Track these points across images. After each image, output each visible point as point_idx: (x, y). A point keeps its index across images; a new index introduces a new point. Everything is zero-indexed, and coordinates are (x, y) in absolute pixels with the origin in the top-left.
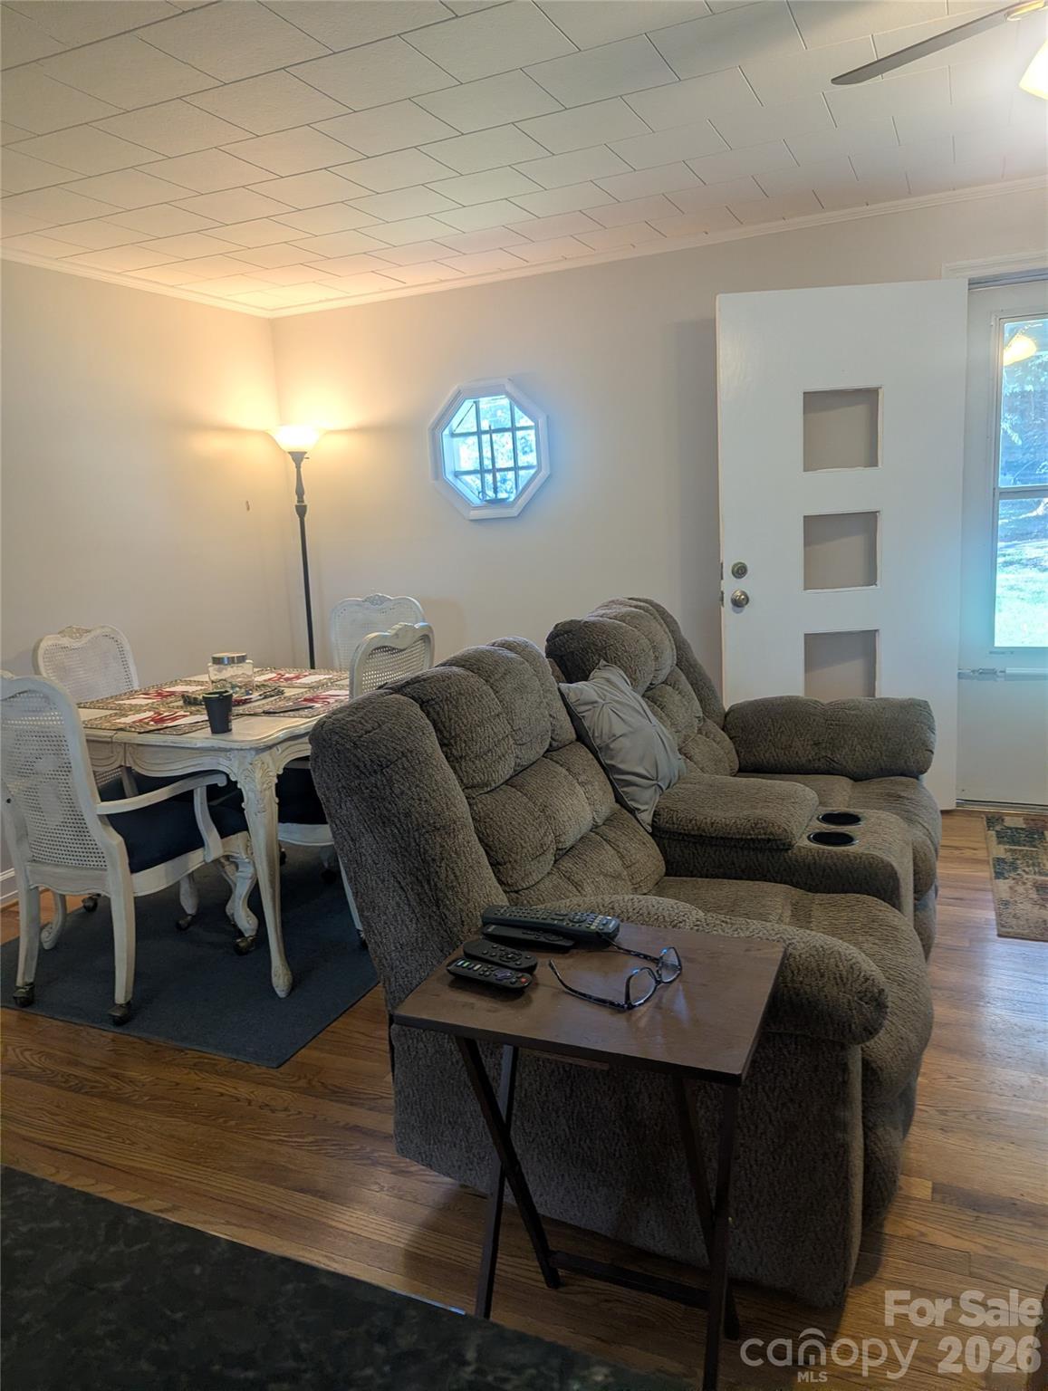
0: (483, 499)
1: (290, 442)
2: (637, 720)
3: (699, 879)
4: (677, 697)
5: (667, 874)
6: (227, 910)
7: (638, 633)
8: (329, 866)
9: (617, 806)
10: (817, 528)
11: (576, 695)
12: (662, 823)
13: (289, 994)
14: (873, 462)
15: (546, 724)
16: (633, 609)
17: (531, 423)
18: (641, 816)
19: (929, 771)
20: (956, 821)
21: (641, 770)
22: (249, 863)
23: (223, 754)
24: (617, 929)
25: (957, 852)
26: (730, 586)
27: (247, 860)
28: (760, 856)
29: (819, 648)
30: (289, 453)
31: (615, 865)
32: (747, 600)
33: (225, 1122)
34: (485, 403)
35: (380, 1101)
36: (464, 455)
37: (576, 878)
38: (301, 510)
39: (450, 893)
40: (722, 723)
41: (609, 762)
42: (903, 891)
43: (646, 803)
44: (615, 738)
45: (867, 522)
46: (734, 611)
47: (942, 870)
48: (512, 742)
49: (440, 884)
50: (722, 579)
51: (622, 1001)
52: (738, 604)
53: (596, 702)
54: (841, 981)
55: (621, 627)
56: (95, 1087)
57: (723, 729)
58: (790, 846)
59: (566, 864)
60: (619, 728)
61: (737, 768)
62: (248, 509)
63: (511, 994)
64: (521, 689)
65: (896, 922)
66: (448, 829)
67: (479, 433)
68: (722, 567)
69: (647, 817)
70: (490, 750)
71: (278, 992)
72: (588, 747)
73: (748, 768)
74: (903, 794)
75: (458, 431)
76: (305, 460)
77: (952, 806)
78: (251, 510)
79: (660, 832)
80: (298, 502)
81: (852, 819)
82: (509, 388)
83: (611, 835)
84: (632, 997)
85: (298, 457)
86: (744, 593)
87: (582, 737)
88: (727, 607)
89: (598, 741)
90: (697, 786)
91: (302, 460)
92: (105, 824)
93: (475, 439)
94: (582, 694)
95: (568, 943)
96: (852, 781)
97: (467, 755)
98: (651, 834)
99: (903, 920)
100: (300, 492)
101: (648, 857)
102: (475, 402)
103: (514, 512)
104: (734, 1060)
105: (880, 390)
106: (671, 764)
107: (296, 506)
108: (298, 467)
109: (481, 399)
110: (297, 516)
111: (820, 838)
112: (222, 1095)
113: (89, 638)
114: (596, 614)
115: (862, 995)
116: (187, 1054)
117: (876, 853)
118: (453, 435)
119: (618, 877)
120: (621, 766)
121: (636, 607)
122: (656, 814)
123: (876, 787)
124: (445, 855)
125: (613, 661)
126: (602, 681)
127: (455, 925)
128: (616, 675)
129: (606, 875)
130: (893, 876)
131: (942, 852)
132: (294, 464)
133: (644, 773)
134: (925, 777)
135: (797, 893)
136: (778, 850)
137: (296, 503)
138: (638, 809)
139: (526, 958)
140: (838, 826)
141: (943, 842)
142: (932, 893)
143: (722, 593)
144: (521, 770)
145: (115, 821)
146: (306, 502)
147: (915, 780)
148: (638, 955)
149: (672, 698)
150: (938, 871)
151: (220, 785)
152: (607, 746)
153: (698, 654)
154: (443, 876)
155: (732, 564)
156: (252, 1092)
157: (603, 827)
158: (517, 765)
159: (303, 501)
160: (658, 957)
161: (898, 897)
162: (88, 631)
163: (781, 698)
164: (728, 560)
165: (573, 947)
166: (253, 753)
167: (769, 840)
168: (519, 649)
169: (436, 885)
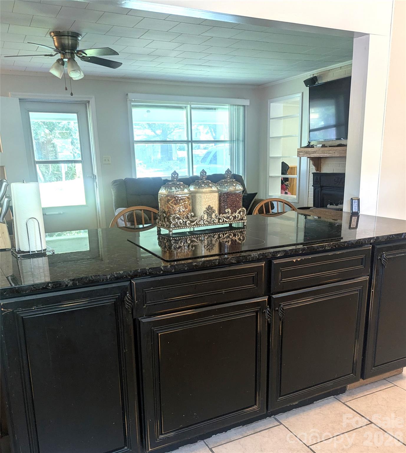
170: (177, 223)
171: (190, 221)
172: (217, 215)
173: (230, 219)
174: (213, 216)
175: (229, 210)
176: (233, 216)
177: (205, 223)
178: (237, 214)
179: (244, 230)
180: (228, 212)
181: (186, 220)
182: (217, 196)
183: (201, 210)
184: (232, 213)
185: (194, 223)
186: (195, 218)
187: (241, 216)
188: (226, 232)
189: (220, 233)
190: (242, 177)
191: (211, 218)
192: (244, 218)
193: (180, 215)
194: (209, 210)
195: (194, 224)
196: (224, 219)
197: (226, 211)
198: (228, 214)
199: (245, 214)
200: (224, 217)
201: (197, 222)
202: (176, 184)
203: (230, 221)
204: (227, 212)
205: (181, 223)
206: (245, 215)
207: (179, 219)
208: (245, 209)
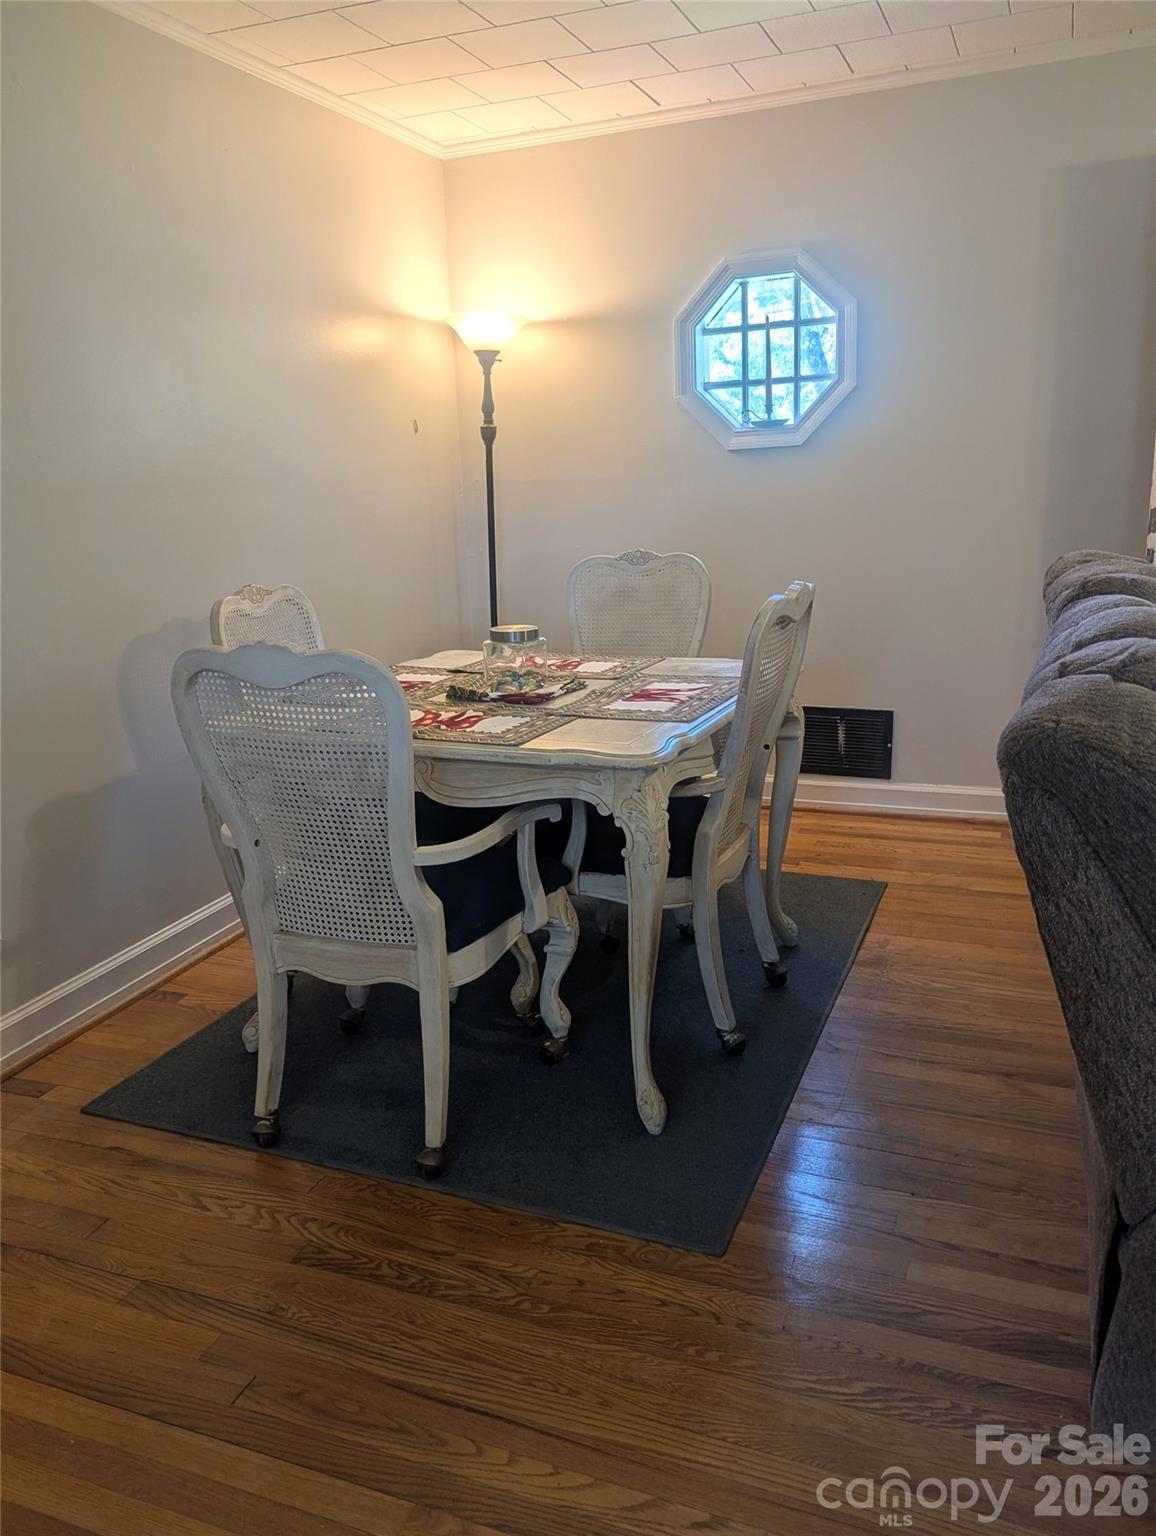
0: (746, 421)
1: (475, 336)
6: (513, 998)
8: (608, 930)
13: (665, 1129)
17: (830, 313)
22: (570, 933)
23: (588, 775)
27: (568, 929)
30: (475, 352)
33: (700, 1354)
34: (756, 285)
35: (923, 1318)
36: (718, 359)
38: (489, 435)
50: (1150, 531)
56: (454, 1287)
62: (416, 431)
67: (745, 328)
68: (1152, 515)
71: (648, 1128)
75: (711, 326)
76: (496, 362)
78: (418, 434)
80: (485, 422)
82: (803, 261)
85: (487, 358)
91: (493, 363)
92: (421, 881)
93: (738, 336)
100: (488, 409)
102: (741, 284)
103: (798, 439)
107: (482, 428)
108: (487, 374)
109: (750, 279)
110: (483, 442)
112: (664, 1303)
113: (271, 602)
116: (564, 1230)
118: (706, 332)
132: (482, 370)
137: (482, 424)
145: (434, 877)
146: (495, 424)
151: (552, 820)
156: (710, 1299)
159: (491, 422)
162: (269, 593)
166: (642, 774)
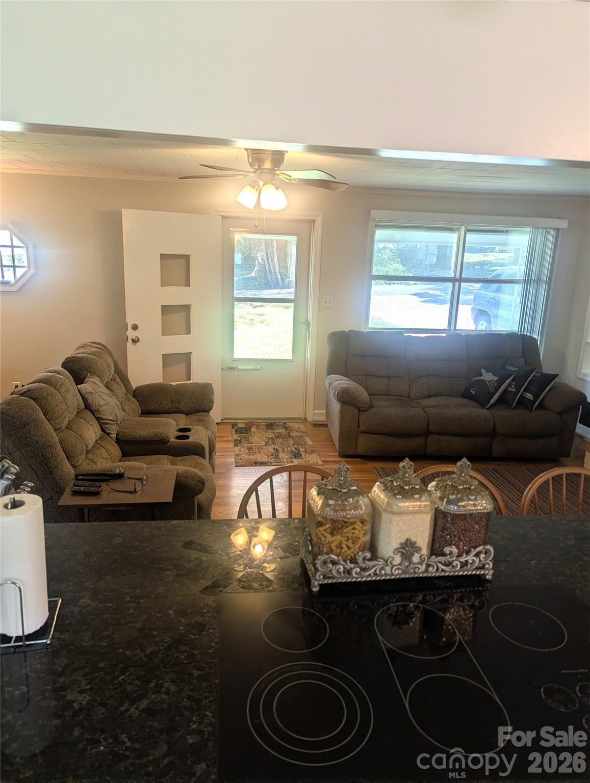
2: (108, 398)
3: (136, 457)
4: (117, 386)
5: (122, 457)
7: (101, 361)
9: (102, 433)
10: (166, 310)
11: (84, 390)
12: (120, 438)
14: (188, 284)
15: (76, 404)
16: (96, 349)
18: (111, 436)
19: (213, 409)
20: (221, 426)
21: (111, 418)
24: (124, 472)
25: (222, 439)
26: (131, 334)
28: (158, 446)
29: (168, 360)
31: (106, 455)
32: (139, 340)
37: (94, 460)
39: (55, 469)
40: (133, 395)
41: (99, 416)
42: (206, 452)
43: (114, 430)
44: (101, 406)
45: (186, 308)
46: (133, 345)
47: (218, 446)
48: (67, 412)
49: (52, 466)
50: (127, 330)
51: (133, 490)
52: (135, 341)
53: (92, 392)
54: (193, 478)
55: (95, 359)
57: (133, 397)
58: (169, 441)
59: (90, 456)
60: (102, 403)
61: (140, 413)
63: (96, 494)
64: (67, 390)
65: (204, 463)
66: (52, 446)
68: (127, 326)
69: (114, 436)
70: (60, 416)
72: (89, 410)
73: (146, 413)
74: (204, 419)
77: (220, 421)
79: (119, 441)
81: (189, 430)
82: (11, 227)
83: (103, 444)
84: (136, 489)
86: (137, 337)
87: (87, 407)
88: (130, 343)
89: (94, 408)
90: (131, 422)
94: (87, 390)
95: (109, 478)
96: (185, 415)
97: (52, 418)
98: (116, 442)
99: (206, 462)
101: (116, 450)
103: (15, 289)
104: (169, 499)
105: (191, 257)
106: (121, 415)
111: (178, 437)
114: (76, 352)
115: (198, 481)
117: (198, 441)
119: (107, 459)
120: (104, 417)
121: (97, 348)
122: (117, 434)
123: (194, 417)
124: (53, 455)
125: (93, 373)
126: (92, 383)
127: (58, 480)
128: (95, 379)
129: (104, 459)
130: (203, 448)
131: (217, 439)
133: (112, 419)
134: (211, 412)
135: (171, 457)
136: (164, 443)
138: (111, 433)
139: (97, 484)
140: (184, 433)
141: (217, 436)
142: (214, 453)
143: (127, 337)
144: (70, 422)
147: (207, 413)
148: (132, 478)
149: (115, 386)
150: (216, 446)
152: (98, 409)
153: (121, 366)
154: (52, 464)
155: (132, 324)
157: (99, 441)
158: (69, 420)
160: (141, 477)
161: (205, 455)
163: (157, 383)
164: (130, 322)
165: (111, 479)
167: (161, 440)
168: (62, 373)
169: (50, 466)
170: (331, 571)
171: (359, 568)
172: (424, 558)
173: (453, 566)
174: (416, 558)
175: (452, 549)
176: (460, 562)
177: (393, 572)
178: (470, 558)
179: (485, 588)
180: (451, 553)
181: (352, 566)
182: (429, 520)
183: (389, 544)
184: (459, 555)
185: (370, 572)
186: (371, 563)
187: (480, 560)
188: (440, 592)
189: (428, 593)
190: (537, 340)
191: (410, 564)
192: (487, 566)
193: (338, 556)
194: (407, 549)
195: (370, 575)
196: (440, 565)
197: (447, 550)
198: (450, 558)
199: (491, 558)
200: (440, 562)
201: (376, 570)
202: (340, 491)
203: (452, 572)
204: (448, 552)
205: (338, 572)
206: (491, 560)
207: (334, 563)
208: (491, 549)
